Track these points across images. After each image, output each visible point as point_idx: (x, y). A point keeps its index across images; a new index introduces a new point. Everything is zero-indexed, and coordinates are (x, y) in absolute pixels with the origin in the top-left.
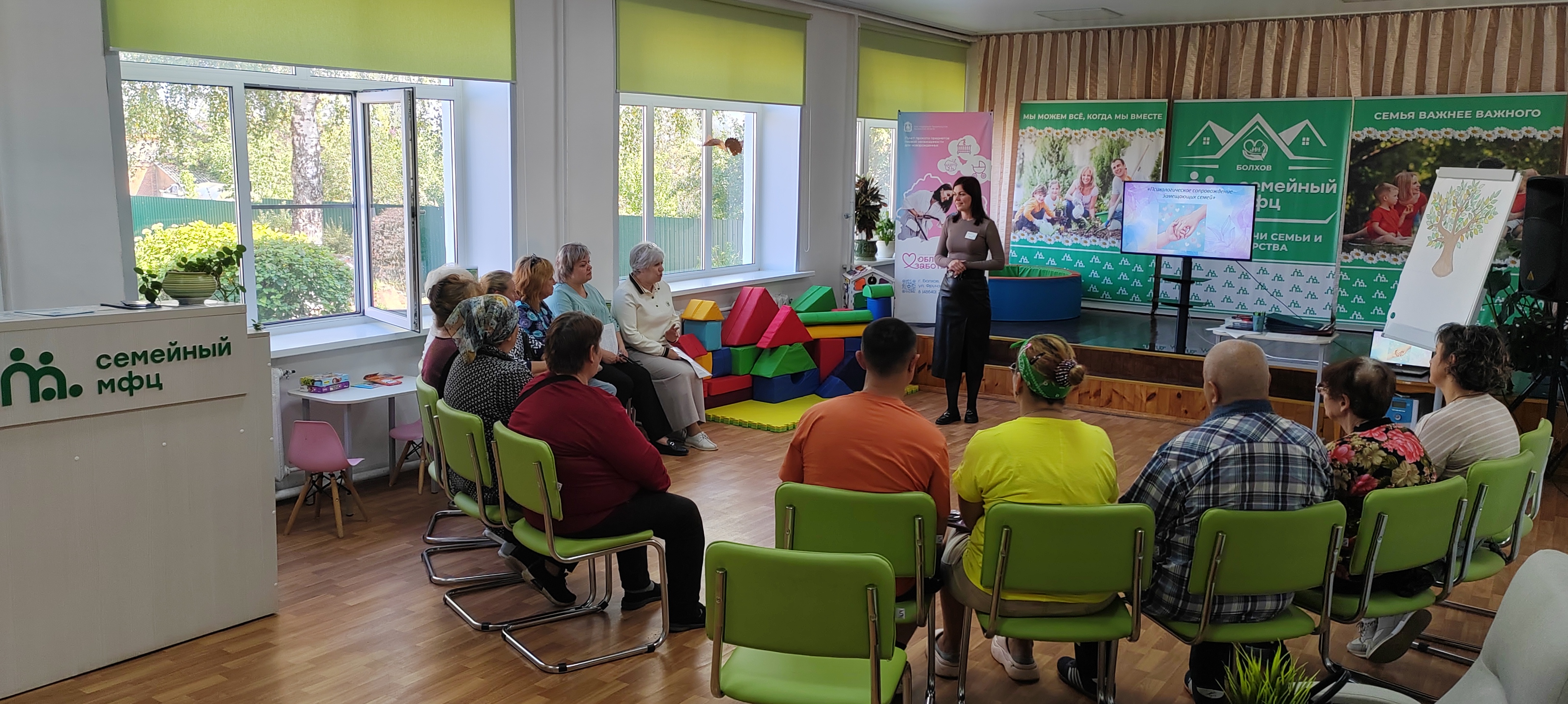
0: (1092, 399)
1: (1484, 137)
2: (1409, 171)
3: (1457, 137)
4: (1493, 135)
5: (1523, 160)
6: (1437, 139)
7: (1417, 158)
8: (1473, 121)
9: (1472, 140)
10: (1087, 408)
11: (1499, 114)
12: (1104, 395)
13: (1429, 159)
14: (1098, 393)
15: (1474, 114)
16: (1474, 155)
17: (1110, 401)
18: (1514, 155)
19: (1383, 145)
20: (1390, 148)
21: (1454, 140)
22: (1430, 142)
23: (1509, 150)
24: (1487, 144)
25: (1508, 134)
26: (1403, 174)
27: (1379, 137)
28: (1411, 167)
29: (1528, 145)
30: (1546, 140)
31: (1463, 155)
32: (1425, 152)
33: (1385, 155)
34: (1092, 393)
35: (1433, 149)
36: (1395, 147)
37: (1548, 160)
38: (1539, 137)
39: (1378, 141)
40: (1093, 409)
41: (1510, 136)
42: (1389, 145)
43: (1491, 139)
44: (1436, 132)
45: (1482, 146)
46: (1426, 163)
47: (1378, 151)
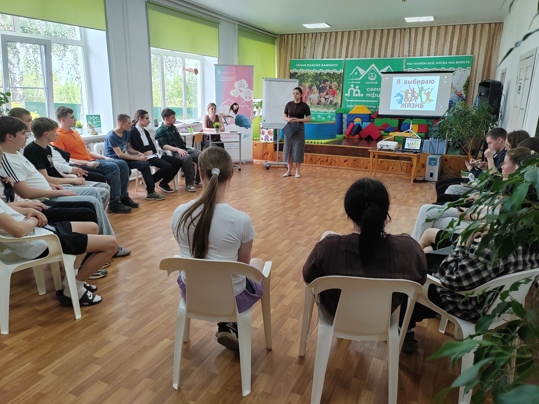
0: (325, 163)
1: (324, 72)
2: (305, 82)
3: (317, 72)
4: (325, 72)
5: (333, 79)
6: (312, 72)
7: (307, 78)
8: (321, 67)
9: (320, 73)
10: (323, 166)
11: (327, 65)
12: (329, 161)
13: (310, 79)
14: (327, 161)
15: (321, 65)
16: (321, 78)
17: (331, 163)
18: (331, 78)
19: (298, 74)
20: (300, 75)
21: (316, 73)
22: (310, 74)
23: (330, 76)
24: (324, 75)
25: (330, 71)
26: (304, 83)
27: (297, 72)
28: (306, 81)
29: (335, 75)
30: (339, 73)
31: (319, 78)
32: (309, 77)
33: (299, 77)
34: (325, 160)
35: (311, 76)
36: (302, 75)
37: (339, 79)
38: (337, 73)
39: (297, 73)
40: (325, 166)
41: (330, 72)
42: (300, 74)
43: (326, 73)
44: (312, 70)
45: (323, 75)
46: (309, 80)
47: (297, 76)
